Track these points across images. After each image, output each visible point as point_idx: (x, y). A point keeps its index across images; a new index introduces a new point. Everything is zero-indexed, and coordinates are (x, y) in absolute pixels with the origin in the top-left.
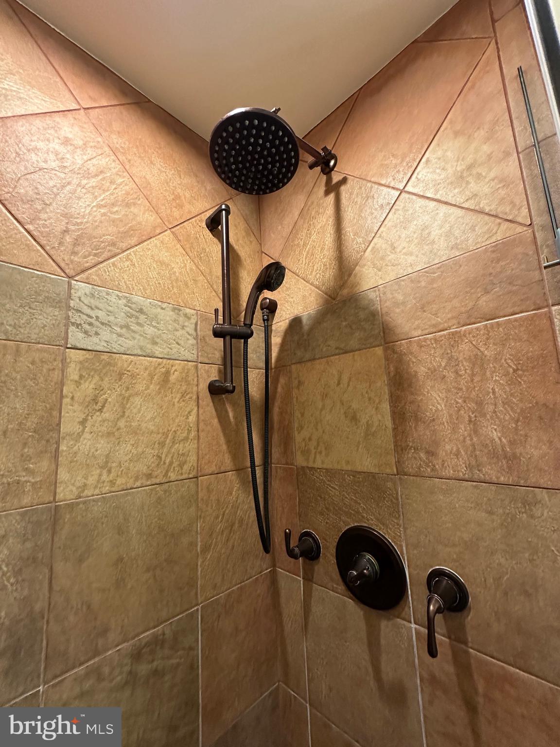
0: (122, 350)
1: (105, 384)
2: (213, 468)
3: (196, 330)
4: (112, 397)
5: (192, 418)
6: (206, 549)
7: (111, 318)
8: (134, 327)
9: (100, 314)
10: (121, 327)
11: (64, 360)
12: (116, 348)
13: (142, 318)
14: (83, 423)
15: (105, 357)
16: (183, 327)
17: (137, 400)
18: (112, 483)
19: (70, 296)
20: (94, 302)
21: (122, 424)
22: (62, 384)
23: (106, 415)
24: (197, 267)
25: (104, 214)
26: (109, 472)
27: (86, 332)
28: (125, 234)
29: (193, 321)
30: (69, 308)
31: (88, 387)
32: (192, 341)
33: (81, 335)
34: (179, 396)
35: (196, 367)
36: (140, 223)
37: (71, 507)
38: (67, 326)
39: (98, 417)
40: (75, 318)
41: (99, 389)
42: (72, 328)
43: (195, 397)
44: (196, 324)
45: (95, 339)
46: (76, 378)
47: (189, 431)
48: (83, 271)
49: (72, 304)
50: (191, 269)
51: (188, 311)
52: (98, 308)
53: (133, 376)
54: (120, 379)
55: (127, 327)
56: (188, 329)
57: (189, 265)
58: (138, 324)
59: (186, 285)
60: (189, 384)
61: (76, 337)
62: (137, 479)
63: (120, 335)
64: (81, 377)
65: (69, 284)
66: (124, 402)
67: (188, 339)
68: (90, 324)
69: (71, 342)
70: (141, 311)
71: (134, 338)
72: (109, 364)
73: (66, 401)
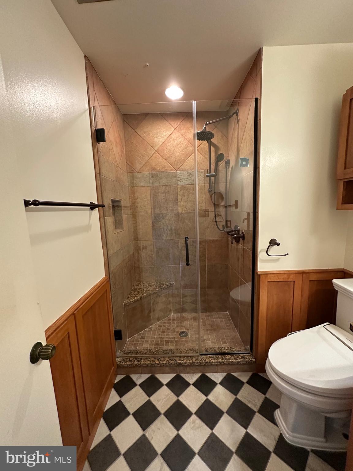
0: (187, 184)
1: (185, 192)
3: (204, 175)
4: (186, 194)
5: (204, 198)
6: (208, 228)
7: (185, 177)
8: (189, 178)
9: (183, 177)
10: (187, 179)
11: (177, 187)
12: (186, 184)
13: (191, 175)
14: (181, 199)
15: (184, 186)
16: (201, 175)
17: (191, 195)
18: (187, 211)
19: (177, 175)
20: (181, 175)
21: (188, 199)
22: (177, 192)
23: (185, 198)
24: (204, 157)
25: (181, 153)
26: (186, 209)
27: (180, 182)
28: (186, 156)
29: (203, 173)
30: (177, 177)
31: (182, 192)
32: (203, 179)
33: (179, 182)
34: (200, 193)
35: (204, 185)
36: (189, 151)
37: (181, 214)
38: (177, 181)
39: (184, 198)
40: (179, 179)
41: (183, 192)
42: (178, 181)
43: (204, 193)
44: (204, 174)
45: (182, 183)
46: (180, 191)
47: (203, 201)
48: (179, 169)
49: (178, 176)
50: (203, 158)
51: (202, 171)
52: (182, 176)
53: (190, 189)
54: (187, 190)
55: (188, 178)
56: (202, 176)
57: (202, 157)
58: (190, 177)
59: (201, 163)
60: (203, 190)
61: (179, 183)
62: (192, 211)
63: (186, 181)
64: (180, 190)
65: (177, 172)
66: (188, 195)
67: (202, 178)
68: (181, 180)
69: (178, 184)
70: (191, 174)
71: (189, 181)
72: (185, 187)
73: (178, 195)
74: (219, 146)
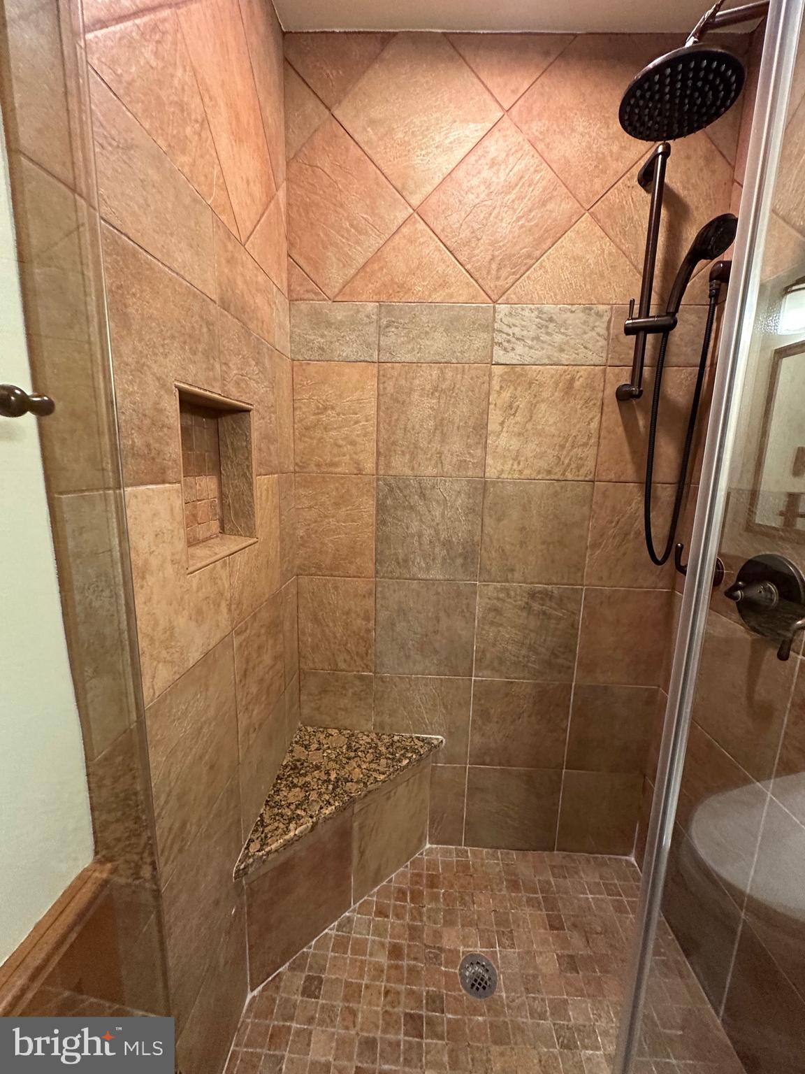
0: (532, 361)
1: (518, 393)
2: (612, 476)
3: (608, 329)
4: (522, 403)
5: (594, 425)
6: (595, 545)
7: (525, 333)
8: (544, 337)
9: (517, 330)
10: (533, 339)
11: (490, 375)
12: (527, 360)
13: (551, 325)
14: (502, 424)
15: (518, 369)
16: (593, 329)
17: (543, 407)
18: (521, 472)
19: (494, 320)
20: (512, 320)
21: (529, 426)
22: (489, 394)
23: (518, 418)
24: (618, 247)
25: (522, 227)
26: (519, 463)
27: (505, 349)
28: (541, 240)
29: (606, 319)
30: (494, 330)
31: (506, 395)
32: (603, 343)
33: (502, 352)
34: (582, 402)
35: (604, 372)
36: (555, 220)
37: (494, 483)
38: (492, 347)
39: (512, 420)
40: (499, 338)
41: (514, 397)
42: (496, 347)
43: (599, 403)
44: (609, 322)
45: (511, 354)
46: (498, 388)
47: (589, 438)
48: (504, 294)
49: (496, 326)
50: (610, 254)
51: (601, 308)
52: (514, 325)
53: (541, 385)
54: (530, 387)
55: (537, 338)
56: (598, 330)
57: (609, 246)
58: (548, 334)
59: (602, 276)
60: (594, 389)
61: (499, 355)
62: (539, 473)
63: (531, 348)
64: (501, 387)
65: (494, 307)
66: (532, 406)
67: (598, 341)
68: (509, 341)
69: (495, 359)
70: (551, 320)
71: (543, 349)
72: (522, 375)
73: (492, 406)
74: (688, 200)
